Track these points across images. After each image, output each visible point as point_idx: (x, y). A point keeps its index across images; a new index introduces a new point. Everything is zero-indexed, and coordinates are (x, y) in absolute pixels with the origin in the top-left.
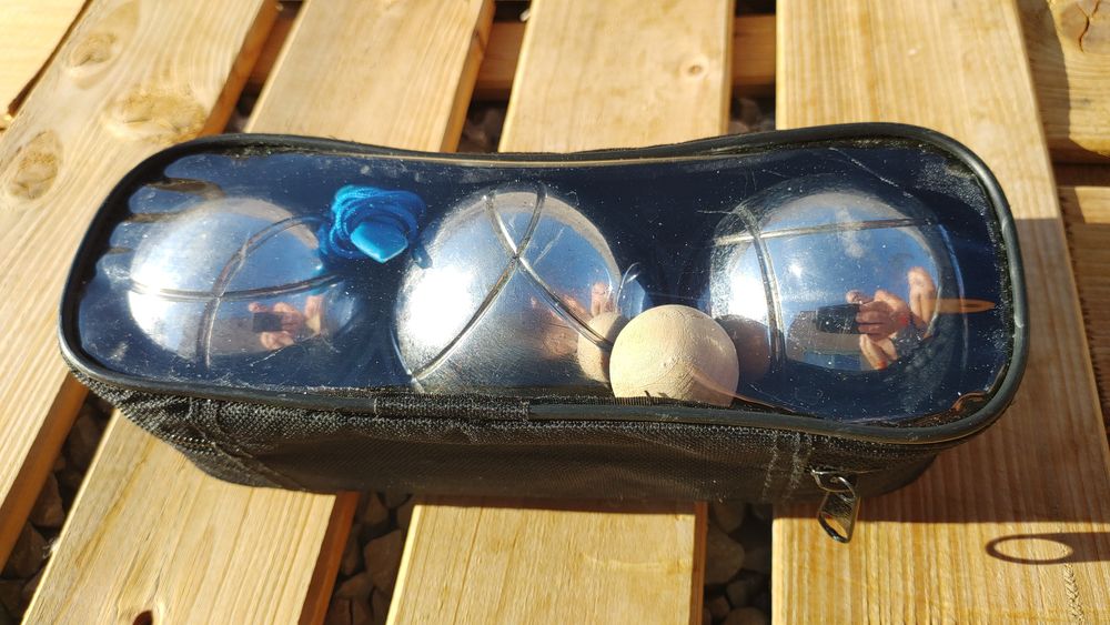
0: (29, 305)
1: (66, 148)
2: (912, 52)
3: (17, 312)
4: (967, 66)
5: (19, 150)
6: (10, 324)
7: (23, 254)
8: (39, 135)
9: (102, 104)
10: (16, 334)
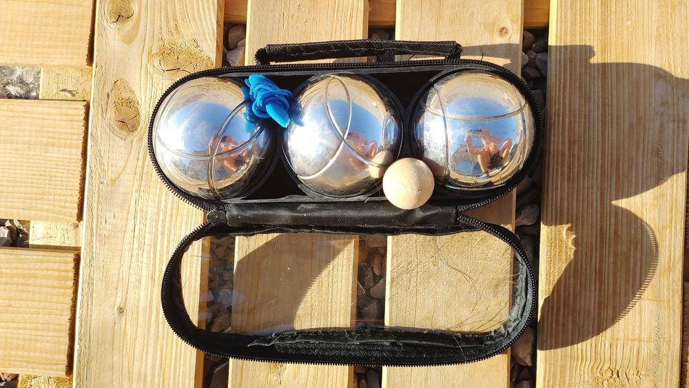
0: (163, 203)
1: (137, 92)
2: (629, 23)
3: (159, 208)
4: (658, 36)
5: (108, 95)
6: (158, 215)
7: (145, 171)
8: (115, 82)
9: (145, 56)
10: (164, 221)
